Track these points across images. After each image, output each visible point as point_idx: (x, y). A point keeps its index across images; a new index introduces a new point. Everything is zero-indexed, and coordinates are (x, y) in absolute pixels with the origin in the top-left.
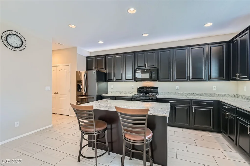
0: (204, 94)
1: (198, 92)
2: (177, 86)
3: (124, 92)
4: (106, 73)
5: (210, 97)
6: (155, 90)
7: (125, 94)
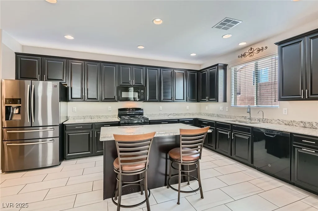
0: (181, 114)
1: (176, 112)
2: (160, 107)
3: (97, 116)
4: (68, 87)
5: (185, 116)
6: (138, 112)
7: (99, 119)
